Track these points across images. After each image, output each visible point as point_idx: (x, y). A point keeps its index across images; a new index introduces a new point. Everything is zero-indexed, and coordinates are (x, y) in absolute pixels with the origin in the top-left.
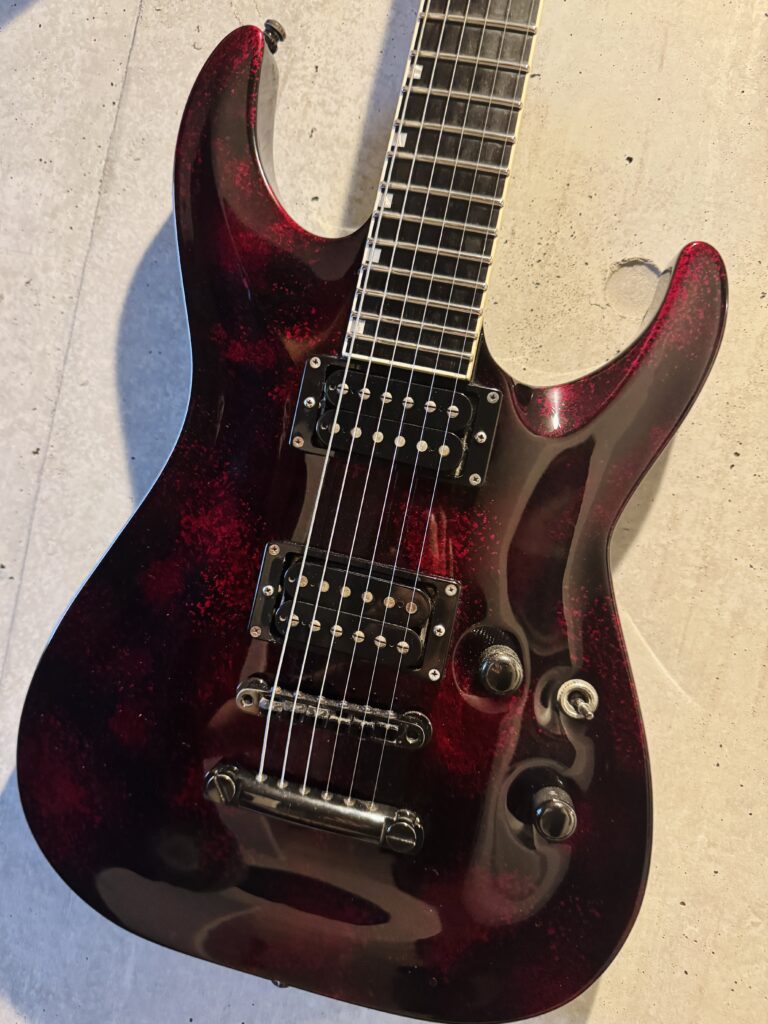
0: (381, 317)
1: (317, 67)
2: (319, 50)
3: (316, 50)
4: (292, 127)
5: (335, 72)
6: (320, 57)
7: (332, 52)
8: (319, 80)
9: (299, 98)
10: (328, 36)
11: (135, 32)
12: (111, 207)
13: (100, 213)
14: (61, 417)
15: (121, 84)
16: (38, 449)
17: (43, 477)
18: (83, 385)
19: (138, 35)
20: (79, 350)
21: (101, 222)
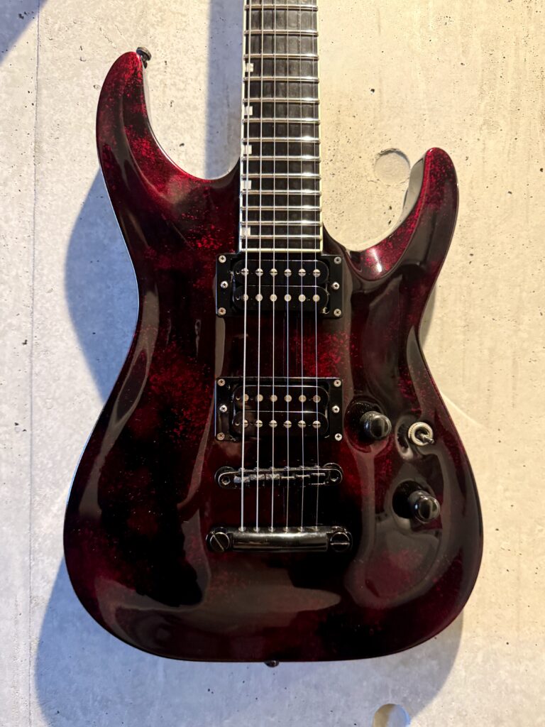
0: (261, 222)
1: (166, 62)
2: (165, 51)
3: (163, 51)
4: (157, 102)
5: (178, 63)
6: (166, 55)
7: (174, 51)
8: (169, 70)
9: (158, 84)
10: (169, 41)
11: (38, 56)
12: (45, 172)
13: (38, 177)
14: (38, 316)
15: (35, 91)
16: (26, 341)
17: (33, 359)
18: (49, 292)
19: (40, 57)
20: (42, 269)
21: (40, 183)
